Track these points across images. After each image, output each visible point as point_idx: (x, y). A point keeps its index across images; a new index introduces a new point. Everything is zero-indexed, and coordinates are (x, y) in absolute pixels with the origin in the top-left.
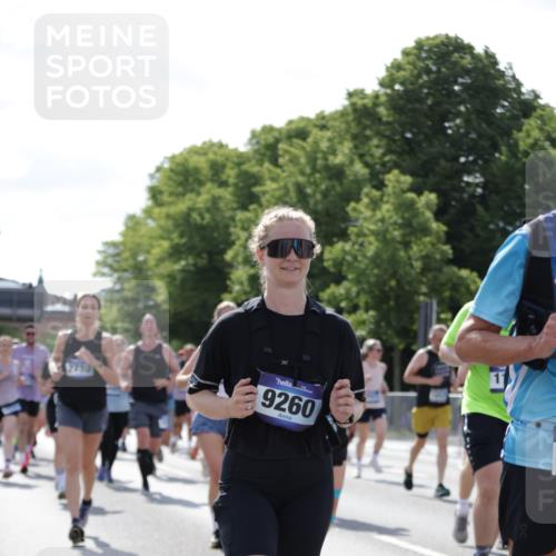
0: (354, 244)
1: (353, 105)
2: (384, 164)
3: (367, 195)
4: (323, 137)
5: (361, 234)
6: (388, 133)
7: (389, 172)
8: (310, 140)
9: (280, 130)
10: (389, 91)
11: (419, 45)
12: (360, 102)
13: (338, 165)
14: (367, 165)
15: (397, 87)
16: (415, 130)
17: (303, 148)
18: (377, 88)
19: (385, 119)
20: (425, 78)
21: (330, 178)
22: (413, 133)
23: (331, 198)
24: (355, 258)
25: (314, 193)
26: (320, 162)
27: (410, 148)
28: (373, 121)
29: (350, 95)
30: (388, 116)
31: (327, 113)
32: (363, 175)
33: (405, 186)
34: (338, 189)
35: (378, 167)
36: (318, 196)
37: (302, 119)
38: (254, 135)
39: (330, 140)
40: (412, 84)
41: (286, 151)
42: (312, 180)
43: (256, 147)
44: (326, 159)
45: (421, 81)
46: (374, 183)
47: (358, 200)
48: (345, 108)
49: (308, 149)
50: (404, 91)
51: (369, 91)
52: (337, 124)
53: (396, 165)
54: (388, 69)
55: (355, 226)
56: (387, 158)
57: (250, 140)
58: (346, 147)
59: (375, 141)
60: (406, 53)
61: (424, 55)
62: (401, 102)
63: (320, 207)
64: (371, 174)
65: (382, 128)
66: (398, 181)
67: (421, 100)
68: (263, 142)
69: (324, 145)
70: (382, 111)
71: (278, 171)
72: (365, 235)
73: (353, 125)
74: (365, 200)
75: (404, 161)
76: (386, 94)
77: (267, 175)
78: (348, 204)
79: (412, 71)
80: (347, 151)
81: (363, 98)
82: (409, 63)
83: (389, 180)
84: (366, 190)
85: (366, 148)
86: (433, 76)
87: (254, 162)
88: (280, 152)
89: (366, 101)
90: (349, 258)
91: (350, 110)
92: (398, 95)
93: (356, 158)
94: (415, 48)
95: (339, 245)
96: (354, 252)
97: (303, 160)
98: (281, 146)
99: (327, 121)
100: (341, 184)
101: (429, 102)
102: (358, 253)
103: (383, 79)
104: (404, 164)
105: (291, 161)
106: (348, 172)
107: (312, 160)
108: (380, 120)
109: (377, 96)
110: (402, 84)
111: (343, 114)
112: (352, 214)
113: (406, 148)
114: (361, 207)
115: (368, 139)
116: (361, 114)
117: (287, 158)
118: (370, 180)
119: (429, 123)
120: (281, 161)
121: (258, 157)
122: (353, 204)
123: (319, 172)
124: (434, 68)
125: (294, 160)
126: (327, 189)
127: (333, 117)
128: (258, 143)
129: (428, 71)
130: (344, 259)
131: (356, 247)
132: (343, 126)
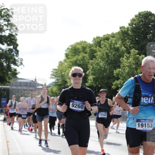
0: (122, 69)
1: (122, 31)
2: (130, 47)
3: (126, 56)
4: (113, 40)
5: (124, 66)
6: (131, 38)
7: (132, 49)
8: (110, 40)
9: (101, 38)
10: (131, 27)
11: (140, 14)
12: (123, 30)
13: (117, 47)
14: (125, 47)
15: (134, 26)
16: (139, 38)
17: (108, 43)
18: (128, 26)
19: (130, 34)
20: (141, 23)
21: (115, 51)
22: (138, 38)
23: (116, 56)
24: (122, 73)
25: (111, 55)
26: (112, 46)
27: (137, 42)
28: (127, 35)
29: (121, 28)
30: (131, 34)
31: (114, 33)
32: (125, 50)
33: (136, 53)
34: (118, 54)
35: (128, 48)
36: (112, 56)
37: (108, 35)
38: (94, 39)
39: (115, 40)
40: (138, 25)
41: (103, 44)
42: (110, 51)
43: (95, 42)
44: (114, 46)
45: (140, 24)
46: (127, 52)
47: (123, 57)
48: (119, 31)
49: (109, 43)
50: (136, 27)
51: (126, 27)
52: (117, 36)
53: (134, 47)
54: (131, 20)
55: (122, 64)
56: (131, 45)
57: (93, 40)
58: (120, 42)
59: (128, 41)
60: (136, 16)
61: (141, 17)
62: (135, 30)
63: (112, 59)
64: (126, 50)
65: (130, 37)
66: (134, 52)
67: (140, 29)
68: (97, 41)
69: (114, 42)
70: (130, 32)
71: (101, 49)
72: (125, 67)
73: (121, 36)
74: (125, 57)
75: (136, 46)
76: (131, 28)
77: (98, 50)
78: (120, 58)
79: (138, 21)
80: (120, 43)
81: (124, 29)
82: (137, 19)
83: (132, 51)
84: (125, 54)
85: (125, 43)
86: (143, 23)
87: (94, 47)
88: (102, 44)
89: (125, 30)
90: (120, 73)
91: (121, 32)
92: (134, 28)
93: (122, 45)
94: (139, 15)
95: (118, 70)
96: (122, 71)
97: (108, 46)
98: (101, 42)
99: (114, 35)
100: (118, 52)
101: (143, 30)
102: (123, 72)
103: (130, 23)
104: (136, 47)
105: (104, 46)
106: (120, 49)
107: (110, 46)
108: (129, 35)
109: (128, 28)
110: (135, 25)
111: (119, 33)
112: (121, 61)
113: (136, 42)
114: (124, 59)
115: (126, 40)
116: (124, 33)
117: (103, 45)
118: (126, 51)
119: (143, 35)
120: (102, 46)
121: (95, 45)
122: (122, 58)
123: (112, 49)
124: (144, 20)
125: (105, 46)
126: (114, 54)
127: (116, 34)
128: (95, 41)
129: (142, 21)
130: (119, 73)
131: (123, 70)
132: (119, 36)
